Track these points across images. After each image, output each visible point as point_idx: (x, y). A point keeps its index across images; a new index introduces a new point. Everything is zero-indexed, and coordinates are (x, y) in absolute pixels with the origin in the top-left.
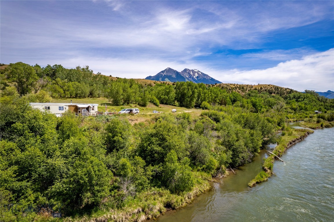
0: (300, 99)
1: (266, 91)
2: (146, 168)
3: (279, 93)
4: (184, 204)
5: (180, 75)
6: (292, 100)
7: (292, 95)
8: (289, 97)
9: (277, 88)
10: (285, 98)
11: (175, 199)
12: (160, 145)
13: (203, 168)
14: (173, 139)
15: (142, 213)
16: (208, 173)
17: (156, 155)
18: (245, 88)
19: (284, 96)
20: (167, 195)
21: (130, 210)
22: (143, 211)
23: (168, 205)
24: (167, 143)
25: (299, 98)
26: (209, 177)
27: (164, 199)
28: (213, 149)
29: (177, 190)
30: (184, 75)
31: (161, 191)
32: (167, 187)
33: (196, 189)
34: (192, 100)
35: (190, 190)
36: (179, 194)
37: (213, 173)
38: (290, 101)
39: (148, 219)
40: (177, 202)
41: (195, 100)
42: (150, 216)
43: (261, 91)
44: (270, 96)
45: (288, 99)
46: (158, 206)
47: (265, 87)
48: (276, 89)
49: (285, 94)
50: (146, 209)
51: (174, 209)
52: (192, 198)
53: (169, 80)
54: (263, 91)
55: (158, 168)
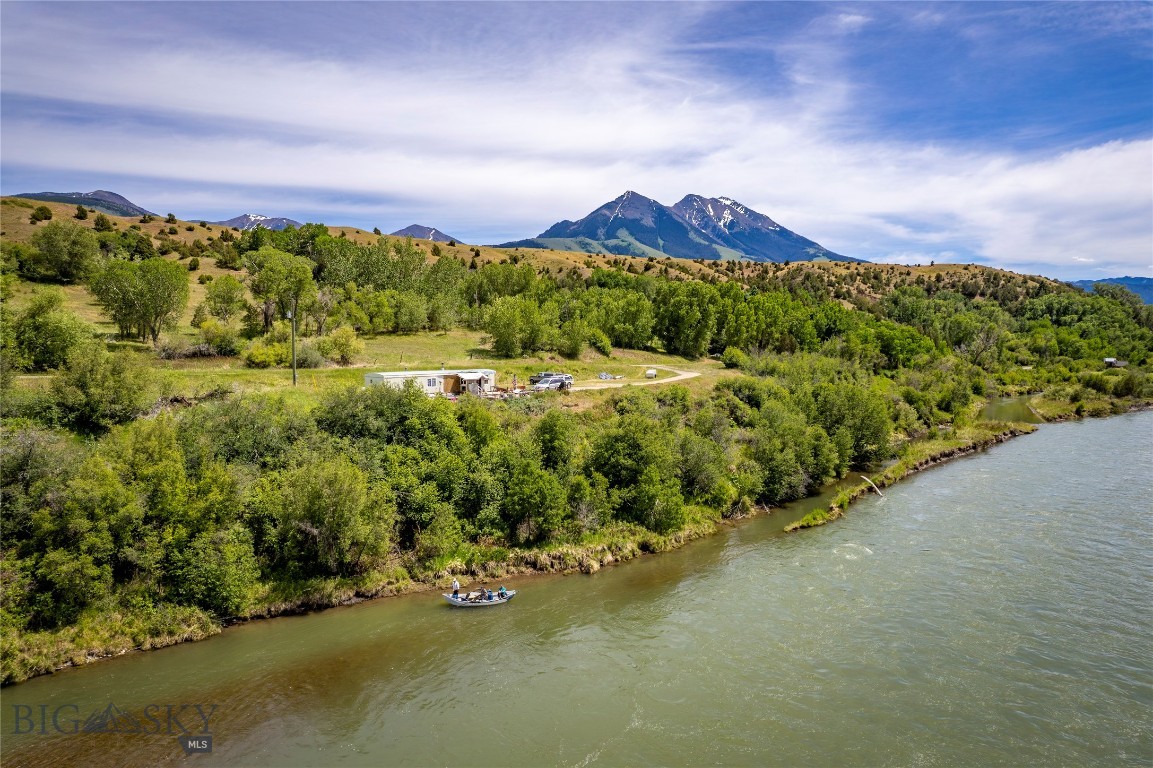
0: (1067, 318)
1: (953, 286)
2: (611, 490)
3: (1000, 294)
4: (669, 548)
5: (669, 217)
6: (1041, 321)
7: (1040, 303)
8: (1031, 310)
9: (993, 278)
10: (1017, 313)
11: (654, 538)
12: (630, 456)
13: (707, 501)
14: (653, 446)
15: (607, 551)
16: (715, 508)
17: (624, 472)
18: (884, 276)
19: (1013, 305)
20: (643, 534)
21: (592, 546)
22: (609, 548)
23: (645, 547)
24: (643, 453)
25: (1065, 314)
26: (717, 516)
27: (639, 538)
28: (733, 467)
29: (659, 527)
30: (683, 218)
31: (633, 527)
32: (642, 523)
33: (688, 529)
34: (699, 335)
35: (680, 529)
36: (661, 534)
37: (724, 510)
38: (1032, 322)
39: (616, 560)
40: (658, 543)
41: (709, 335)
42: (618, 557)
43: (938, 289)
44: (966, 304)
45: (1028, 315)
46: (630, 546)
47: (951, 272)
48: (988, 280)
49: (1021, 298)
50: (613, 548)
51: (653, 552)
52: (682, 542)
53: (632, 234)
54: (944, 287)
55: (627, 493)
